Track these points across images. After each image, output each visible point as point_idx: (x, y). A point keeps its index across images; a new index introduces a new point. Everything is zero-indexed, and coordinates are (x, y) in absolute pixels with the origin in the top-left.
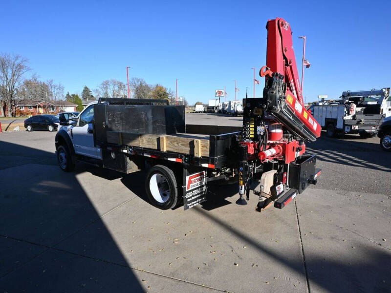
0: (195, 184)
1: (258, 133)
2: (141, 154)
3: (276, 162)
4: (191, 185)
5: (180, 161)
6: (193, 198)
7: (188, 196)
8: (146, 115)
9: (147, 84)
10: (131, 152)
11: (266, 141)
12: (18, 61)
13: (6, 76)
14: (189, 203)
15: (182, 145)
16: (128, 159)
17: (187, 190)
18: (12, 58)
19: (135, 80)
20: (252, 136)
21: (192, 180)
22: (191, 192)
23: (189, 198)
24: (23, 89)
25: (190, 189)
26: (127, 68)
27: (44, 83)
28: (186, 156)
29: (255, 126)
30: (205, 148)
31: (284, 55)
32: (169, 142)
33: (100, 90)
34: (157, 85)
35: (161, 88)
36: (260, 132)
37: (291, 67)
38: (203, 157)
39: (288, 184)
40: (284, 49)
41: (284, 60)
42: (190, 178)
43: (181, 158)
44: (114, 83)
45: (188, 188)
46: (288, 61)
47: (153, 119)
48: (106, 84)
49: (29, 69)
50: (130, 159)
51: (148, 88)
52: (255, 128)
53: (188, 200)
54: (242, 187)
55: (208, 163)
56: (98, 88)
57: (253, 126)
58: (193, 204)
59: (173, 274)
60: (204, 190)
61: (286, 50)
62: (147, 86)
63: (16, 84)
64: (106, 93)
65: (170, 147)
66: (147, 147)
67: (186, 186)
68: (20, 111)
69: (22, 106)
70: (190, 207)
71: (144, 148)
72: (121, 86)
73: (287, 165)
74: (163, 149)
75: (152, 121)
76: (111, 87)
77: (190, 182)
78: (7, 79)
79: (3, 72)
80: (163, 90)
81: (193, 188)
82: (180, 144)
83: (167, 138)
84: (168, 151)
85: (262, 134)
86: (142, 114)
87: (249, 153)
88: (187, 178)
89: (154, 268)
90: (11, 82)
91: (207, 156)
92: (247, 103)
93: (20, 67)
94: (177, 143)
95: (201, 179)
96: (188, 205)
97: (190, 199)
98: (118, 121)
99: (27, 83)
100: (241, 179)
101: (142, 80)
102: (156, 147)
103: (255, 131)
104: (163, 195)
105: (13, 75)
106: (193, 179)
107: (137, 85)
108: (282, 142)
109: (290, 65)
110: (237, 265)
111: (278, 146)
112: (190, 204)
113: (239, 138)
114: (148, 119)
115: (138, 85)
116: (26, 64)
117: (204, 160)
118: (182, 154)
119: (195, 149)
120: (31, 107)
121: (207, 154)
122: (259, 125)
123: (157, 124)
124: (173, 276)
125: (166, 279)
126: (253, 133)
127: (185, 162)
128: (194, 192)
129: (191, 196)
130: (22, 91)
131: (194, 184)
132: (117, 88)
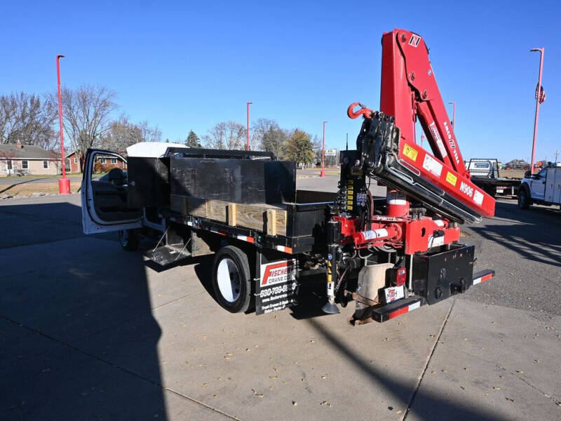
0: (277, 277)
1: (358, 203)
2: (207, 229)
3: (393, 251)
4: (269, 278)
5: (251, 240)
6: (272, 299)
7: (263, 294)
8: (232, 173)
9: (281, 128)
10: (197, 224)
11: (370, 217)
12: (104, 96)
13: (87, 117)
14: (265, 305)
15: (254, 216)
16: (194, 236)
17: (261, 286)
18: (96, 92)
19: (263, 122)
20: (351, 208)
21: (271, 270)
22: (270, 289)
23: (264, 298)
24: (109, 135)
25: (268, 284)
26: (248, 104)
27: (136, 128)
28: (259, 233)
29: (354, 192)
30: (281, 223)
31: (409, 84)
32: (239, 212)
33: (212, 137)
34: (297, 130)
35: (302, 135)
36: (361, 202)
37: (428, 102)
38: (278, 236)
39: (410, 288)
40: (409, 75)
41: (414, 93)
42: (268, 268)
43: (253, 237)
44: (233, 127)
45: (265, 282)
46: (421, 93)
47: (242, 180)
48: (221, 128)
49: (116, 106)
50: (199, 236)
51: (281, 134)
52: (355, 196)
53: (264, 301)
54: (330, 285)
55: (284, 245)
56: (209, 134)
57: (352, 192)
58: (273, 308)
59: (202, 398)
60: (293, 289)
61: (413, 78)
62: (280, 132)
63: (99, 128)
64: (220, 142)
65: (241, 220)
66: (214, 218)
67: (262, 279)
68: (101, 166)
69: (104, 159)
70: (266, 312)
71: (211, 220)
72: (242, 131)
73: (410, 256)
74: (232, 222)
75: (241, 183)
76: (228, 133)
77: (268, 274)
78: (88, 121)
79: (84, 110)
80: (304, 138)
81: (273, 283)
82: (252, 216)
83: (237, 206)
84: (238, 226)
85: (363, 205)
86: (226, 172)
87: (342, 233)
88: (263, 268)
89: (181, 387)
90: (93, 124)
91: (283, 234)
92: (344, 157)
93: (105, 104)
94: (249, 214)
95: (289, 270)
96: (263, 308)
97: (268, 300)
98: (188, 181)
99: (115, 126)
100: (330, 272)
101: (274, 123)
102: (224, 220)
103: (355, 200)
104: (235, 291)
105: (96, 115)
106: (274, 270)
107: (266, 131)
108: (401, 220)
109: (426, 99)
110: (296, 404)
111: (395, 226)
112: (267, 307)
113: (334, 210)
114: (235, 180)
115: (267, 129)
116: (113, 100)
117: (280, 240)
118: (254, 230)
119: (268, 223)
120: (115, 159)
121: (284, 232)
122: (360, 192)
123: (249, 188)
124: (201, 401)
125: (190, 403)
126: (352, 203)
127: (258, 241)
128: (273, 289)
129: (269, 295)
130: (106, 137)
131: (275, 278)
132: (235, 135)
